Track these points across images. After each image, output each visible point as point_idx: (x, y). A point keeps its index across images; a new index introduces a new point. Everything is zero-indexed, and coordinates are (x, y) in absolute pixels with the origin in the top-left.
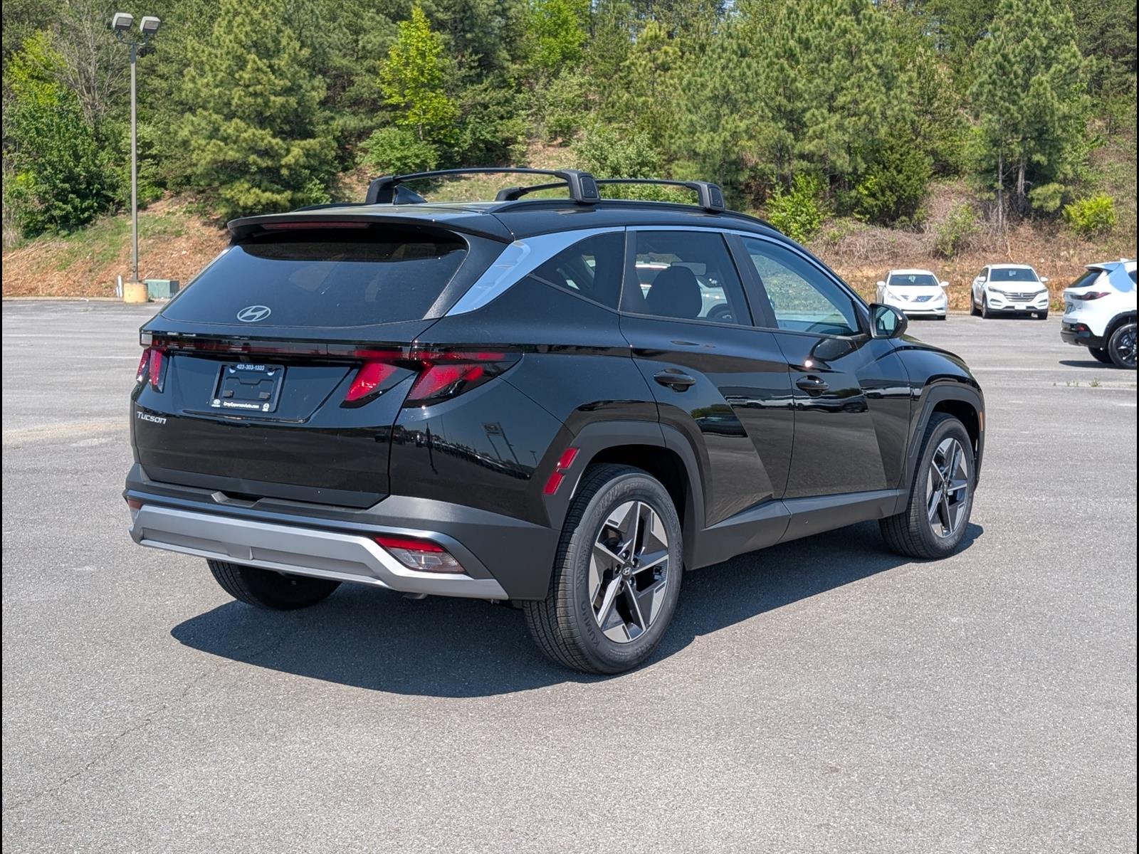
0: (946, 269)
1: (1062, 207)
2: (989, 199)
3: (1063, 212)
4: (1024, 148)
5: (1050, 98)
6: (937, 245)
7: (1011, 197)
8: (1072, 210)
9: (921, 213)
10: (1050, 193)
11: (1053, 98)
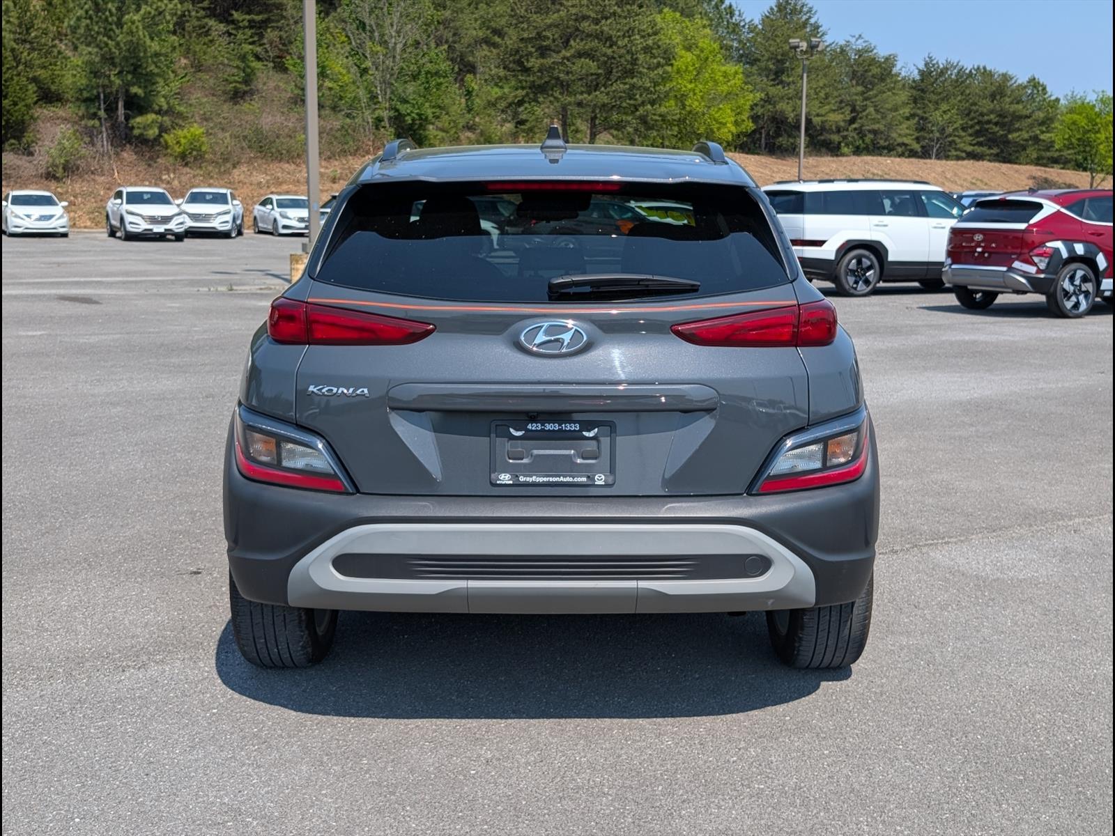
0: (59, 190)
1: (160, 136)
2: (93, 126)
3: (162, 140)
4: (122, 80)
5: (142, 37)
6: (48, 168)
7: (113, 125)
8: (169, 138)
9: (29, 137)
10: (149, 122)
11: (145, 36)
